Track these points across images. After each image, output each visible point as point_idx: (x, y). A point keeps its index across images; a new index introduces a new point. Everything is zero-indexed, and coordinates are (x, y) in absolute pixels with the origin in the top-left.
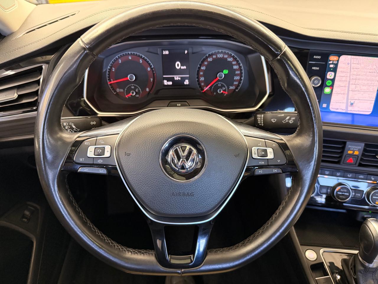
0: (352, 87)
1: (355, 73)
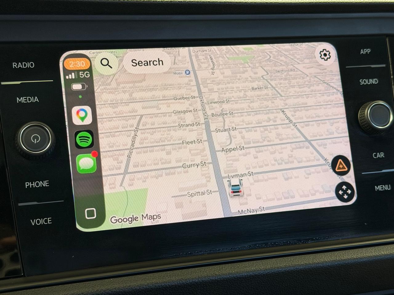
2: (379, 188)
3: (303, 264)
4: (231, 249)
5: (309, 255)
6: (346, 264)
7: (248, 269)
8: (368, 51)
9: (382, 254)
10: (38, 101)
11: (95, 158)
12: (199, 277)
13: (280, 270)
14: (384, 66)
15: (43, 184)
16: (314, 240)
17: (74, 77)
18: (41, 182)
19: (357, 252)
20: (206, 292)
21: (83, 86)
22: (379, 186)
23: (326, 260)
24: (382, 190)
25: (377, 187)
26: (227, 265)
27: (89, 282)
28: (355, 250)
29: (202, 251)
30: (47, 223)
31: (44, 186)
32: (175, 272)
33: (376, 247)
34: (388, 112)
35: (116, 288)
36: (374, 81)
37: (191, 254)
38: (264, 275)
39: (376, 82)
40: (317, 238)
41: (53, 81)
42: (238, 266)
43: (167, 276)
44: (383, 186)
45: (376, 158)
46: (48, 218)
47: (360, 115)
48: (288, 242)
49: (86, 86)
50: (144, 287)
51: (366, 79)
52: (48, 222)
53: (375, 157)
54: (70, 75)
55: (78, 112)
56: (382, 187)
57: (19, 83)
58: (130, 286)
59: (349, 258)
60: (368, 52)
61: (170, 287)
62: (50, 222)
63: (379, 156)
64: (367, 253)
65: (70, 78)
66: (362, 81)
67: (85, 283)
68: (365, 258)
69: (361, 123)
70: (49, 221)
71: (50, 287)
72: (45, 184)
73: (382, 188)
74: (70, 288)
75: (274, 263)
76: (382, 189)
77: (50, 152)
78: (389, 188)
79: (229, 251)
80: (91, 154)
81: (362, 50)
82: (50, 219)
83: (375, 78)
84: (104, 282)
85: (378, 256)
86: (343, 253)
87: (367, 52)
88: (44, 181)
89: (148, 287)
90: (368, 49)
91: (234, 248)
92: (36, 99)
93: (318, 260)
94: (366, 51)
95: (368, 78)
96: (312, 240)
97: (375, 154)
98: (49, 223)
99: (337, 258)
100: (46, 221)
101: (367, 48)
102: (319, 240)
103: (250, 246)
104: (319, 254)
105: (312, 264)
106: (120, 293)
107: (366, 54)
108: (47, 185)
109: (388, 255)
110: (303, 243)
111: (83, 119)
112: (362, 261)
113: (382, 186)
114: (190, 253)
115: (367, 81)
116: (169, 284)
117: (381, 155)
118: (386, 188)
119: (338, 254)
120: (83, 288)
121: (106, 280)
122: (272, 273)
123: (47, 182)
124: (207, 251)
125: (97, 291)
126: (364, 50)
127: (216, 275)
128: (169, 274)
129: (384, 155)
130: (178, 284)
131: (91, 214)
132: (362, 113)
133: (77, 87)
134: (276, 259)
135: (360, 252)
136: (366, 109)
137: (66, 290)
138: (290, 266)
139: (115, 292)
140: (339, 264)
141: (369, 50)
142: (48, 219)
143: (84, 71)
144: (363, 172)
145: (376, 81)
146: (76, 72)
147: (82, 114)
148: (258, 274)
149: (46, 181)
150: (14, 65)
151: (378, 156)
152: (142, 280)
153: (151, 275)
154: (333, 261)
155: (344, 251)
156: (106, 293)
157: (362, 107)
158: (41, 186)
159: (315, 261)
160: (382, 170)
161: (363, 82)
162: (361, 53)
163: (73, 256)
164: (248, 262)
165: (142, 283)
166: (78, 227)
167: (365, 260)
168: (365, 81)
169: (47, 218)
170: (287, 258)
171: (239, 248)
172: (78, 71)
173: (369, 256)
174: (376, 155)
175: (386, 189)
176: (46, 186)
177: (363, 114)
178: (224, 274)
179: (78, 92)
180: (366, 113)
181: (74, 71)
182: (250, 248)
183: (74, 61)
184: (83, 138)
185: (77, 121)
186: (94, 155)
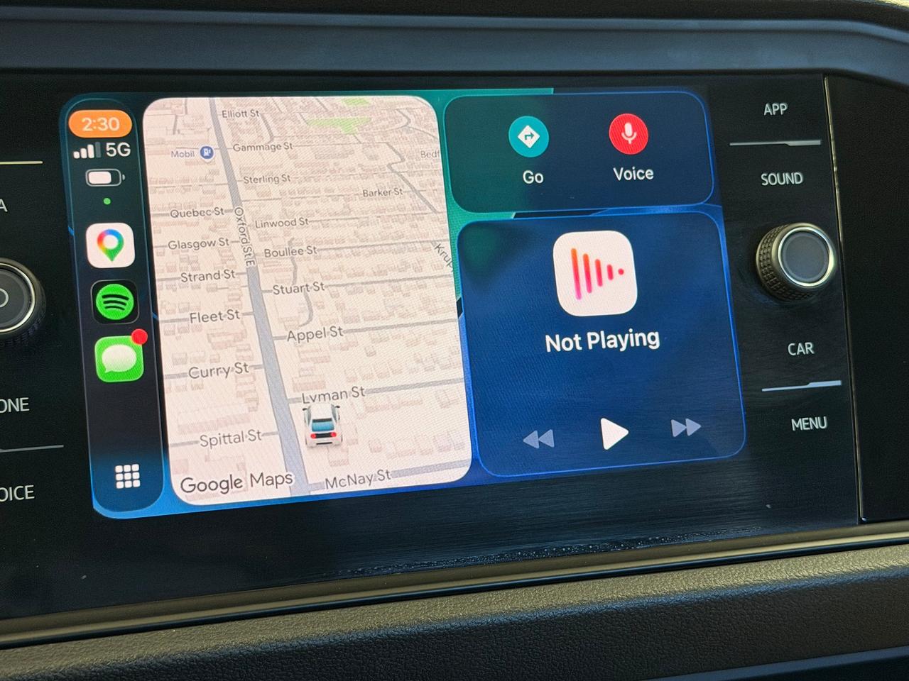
0: (284, 310)
1: (274, 211)
2: (801, 424)
3: (622, 599)
4: (458, 561)
5: (637, 578)
6: (721, 598)
7: (495, 608)
8: (782, 107)
9: (804, 576)
10: (6, 210)
11: (140, 347)
12: (380, 626)
13: (570, 610)
14: (818, 142)
15: (16, 405)
16: (649, 542)
17: (92, 156)
18: (10, 400)
19: (747, 572)
20: (396, 661)
21: (115, 178)
22: (800, 420)
23: (676, 589)
24: (808, 429)
25: (797, 422)
26: (446, 599)
27: (121, 636)
28: (741, 566)
29: (390, 567)
30: (23, 498)
31: (18, 410)
32: (324, 614)
33: (791, 560)
34: (824, 249)
35: (184, 651)
36: (794, 178)
37: (362, 572)
38: (531, 622)
39: (799, 179)
40: (657, 538)
41: (41, 162)
42: (472, 601)
43: (305, 624)
44: (811, 419)
45: (795, 354)
46: (26, 487)
47: (760, 255)
48: (591, 547)
49: (122, 177)
50: (251, 649)
51: (776, 171)
52: (24, 496)
53: (793, 352)
54: (83, 150)
55: (100, 239)
56: (808, 421)
58: (216, 647)
59: (727, 583)
60: (782, 110)
61: (311, 650)
62: (29, 495)
63: (803, 350)
64: (770, 573)
65: (84, 156)
66: (767, 177)
67: (109, 638)
68: (764, 584)
69: (763, 275)
70: (27, 492)
71: (26, 649)
72: (20, 405)
73: (807, 424)
74: (75, 651)
75: (554, 595)
76: (808, 426)
77: (31, 332)
78: (823, 425)
79: (453, 567)
80: (129, 338)
81: (767, 105)
82: (29, 489)
83: (795, 172)
84: (157, 637)
85: (795, 579)
86: (715, 572)
87: (779, 110)
88: (17, 399)
89: (260, 650)
90: (779, 103)
91: (464, 561)
92: (2, 205)
93: (656, 589)
94: (776, 107)
95: (781, 171)
96: (646, 541)
97: (792, 347)
98: (27, 498)
99: (701, 585)
100: (21, 493)
102: (662, 542)
103: (502, 556)
104: (658, 575)
105: (644, 598)
106: (192, 663)
107: (776, 115)
108: (24, 407)
109: (816, 577)
110: (624, 549)
111: (112, 254)
112: (757, 591)
113: (807, 419)
114: (360, 570)
115: (777, 177)
116: (311, 642)
117: (807, 348)
118: (817, 423)
119: (703, 574)
120: (106, 651)
121: (162, 632)
122: (551, 618)
123: (24, 401)
124: (401, 567)
125: (138, 657)
126: (773, 105)
127: (420, 621)
128: (309, 620)
129: (813, 349)
130: (331, 642)
132: (766, 251)
133: (99, 178)
134: (560, 585)
135: (754, 570)
136: (772, 242)
137: (64, 655)
138: (591, 602)
139: (181, 660)
140: (705, 599)
141: (784, 107)
142: (24, 488)
143: (117, 140)
144: (766, 388)
145: (798, 176)
146: (98, 144)
147: (111, 242)
148: (517, 620)
149: (21, 399)
151: (800, 349)
152: (246, 633)
153: (268, 620)
154: (691, 590)
155: (718, 567)
156: (160, 663)
157: (764, 237)
158: (10, 411)
159: (649, 591)
160: (807, 384)
161: (767, 180)
162: (766, 112)
163: (84, 577)
164: (494, 593)
165: (246, 639)
166: (97, 507)
167: (764, 589)
168: (773, 177)
169: (22, 487)
170: (585, 582)
171: (476, 560)
172: (103, 141)
173: (774, 581)
174: (794, 349)
175: (817, 427)
176: (22, 410)
177: (768, 252)
178: (439, 621)
179: (101, 190)
180: (775, 249)
181: (92, 141)
182: (502, 559)
183: (92, 118)
184: (112, 299)
185: (97, 258)
186: (136, 341)
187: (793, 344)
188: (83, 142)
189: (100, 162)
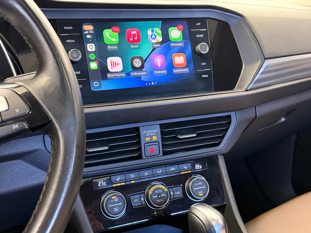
2: (204, 76)
5: (177, 99)
7: (155, 103)
8: (200, 24)
11: (97, 64)
13: (167, 104)
14: (206, 30)
15: (78, 73)
17: (87, 33)
21: (91, 37)
34: (207, 47)
35: (107, 109)
36: (202, 36)
37: (134, 99)
38: (161, 106)
41: (79, 34)
42: (152, 102)
43: (126, 106)
47: (196, 48)
49: (92, 36)
51: (199, 35)
54: (86, 32)
55: (90, 46)
57: (67, 35)
58: (112, 109)
65: (86, 33)
67: (96, 107)
69: (197, 52)
75: (164, 102)
77: (79, 61)
80: (95, 62)
81: (197, 24)
82: (81, 86)
92: (74, 41)
93: (180, 101)
95: (200, 34)
101: (199, 23)
105: (178, 102)
109: (205, 99)
111: (91, 49)
112: (196, 101)
116: (127, 108)
117: (204, 64)
118: (206, 76)
121: (104, 107)
131: (96, 84)
133: (89, 36)
143: (91, 30)
144: (198, 70)
146: (88, 31)
147: (91, 47)
148: (158, 105)
150: (65, 28)
151: (203, 64)
160: (204, 69)
161: (197, 36)
163: (91, 99)
166: (92, 89)
170: (169, 100)
172: (89, 31)
174: (202, 64)
179: (89, 39)
180: (198, 47)
181: (87, 31)
182: (156, 97)
183: (87, 27)
184: (92, 56)
185: (89, 49)
186: (96, 62)
187: (202, 63)
188: (86, 31)
189: (89, 34)
